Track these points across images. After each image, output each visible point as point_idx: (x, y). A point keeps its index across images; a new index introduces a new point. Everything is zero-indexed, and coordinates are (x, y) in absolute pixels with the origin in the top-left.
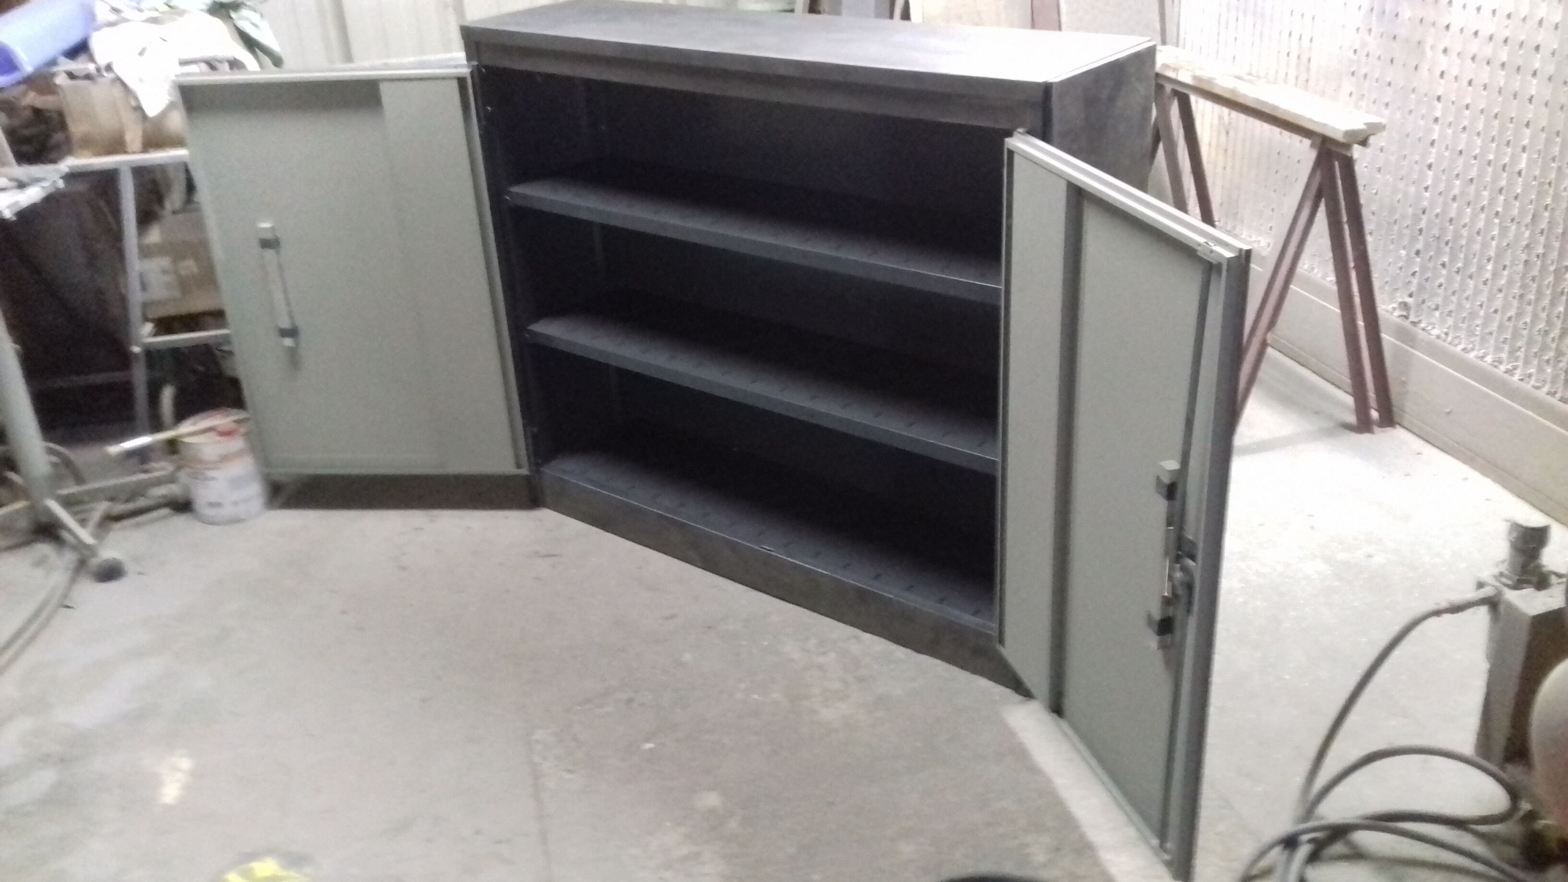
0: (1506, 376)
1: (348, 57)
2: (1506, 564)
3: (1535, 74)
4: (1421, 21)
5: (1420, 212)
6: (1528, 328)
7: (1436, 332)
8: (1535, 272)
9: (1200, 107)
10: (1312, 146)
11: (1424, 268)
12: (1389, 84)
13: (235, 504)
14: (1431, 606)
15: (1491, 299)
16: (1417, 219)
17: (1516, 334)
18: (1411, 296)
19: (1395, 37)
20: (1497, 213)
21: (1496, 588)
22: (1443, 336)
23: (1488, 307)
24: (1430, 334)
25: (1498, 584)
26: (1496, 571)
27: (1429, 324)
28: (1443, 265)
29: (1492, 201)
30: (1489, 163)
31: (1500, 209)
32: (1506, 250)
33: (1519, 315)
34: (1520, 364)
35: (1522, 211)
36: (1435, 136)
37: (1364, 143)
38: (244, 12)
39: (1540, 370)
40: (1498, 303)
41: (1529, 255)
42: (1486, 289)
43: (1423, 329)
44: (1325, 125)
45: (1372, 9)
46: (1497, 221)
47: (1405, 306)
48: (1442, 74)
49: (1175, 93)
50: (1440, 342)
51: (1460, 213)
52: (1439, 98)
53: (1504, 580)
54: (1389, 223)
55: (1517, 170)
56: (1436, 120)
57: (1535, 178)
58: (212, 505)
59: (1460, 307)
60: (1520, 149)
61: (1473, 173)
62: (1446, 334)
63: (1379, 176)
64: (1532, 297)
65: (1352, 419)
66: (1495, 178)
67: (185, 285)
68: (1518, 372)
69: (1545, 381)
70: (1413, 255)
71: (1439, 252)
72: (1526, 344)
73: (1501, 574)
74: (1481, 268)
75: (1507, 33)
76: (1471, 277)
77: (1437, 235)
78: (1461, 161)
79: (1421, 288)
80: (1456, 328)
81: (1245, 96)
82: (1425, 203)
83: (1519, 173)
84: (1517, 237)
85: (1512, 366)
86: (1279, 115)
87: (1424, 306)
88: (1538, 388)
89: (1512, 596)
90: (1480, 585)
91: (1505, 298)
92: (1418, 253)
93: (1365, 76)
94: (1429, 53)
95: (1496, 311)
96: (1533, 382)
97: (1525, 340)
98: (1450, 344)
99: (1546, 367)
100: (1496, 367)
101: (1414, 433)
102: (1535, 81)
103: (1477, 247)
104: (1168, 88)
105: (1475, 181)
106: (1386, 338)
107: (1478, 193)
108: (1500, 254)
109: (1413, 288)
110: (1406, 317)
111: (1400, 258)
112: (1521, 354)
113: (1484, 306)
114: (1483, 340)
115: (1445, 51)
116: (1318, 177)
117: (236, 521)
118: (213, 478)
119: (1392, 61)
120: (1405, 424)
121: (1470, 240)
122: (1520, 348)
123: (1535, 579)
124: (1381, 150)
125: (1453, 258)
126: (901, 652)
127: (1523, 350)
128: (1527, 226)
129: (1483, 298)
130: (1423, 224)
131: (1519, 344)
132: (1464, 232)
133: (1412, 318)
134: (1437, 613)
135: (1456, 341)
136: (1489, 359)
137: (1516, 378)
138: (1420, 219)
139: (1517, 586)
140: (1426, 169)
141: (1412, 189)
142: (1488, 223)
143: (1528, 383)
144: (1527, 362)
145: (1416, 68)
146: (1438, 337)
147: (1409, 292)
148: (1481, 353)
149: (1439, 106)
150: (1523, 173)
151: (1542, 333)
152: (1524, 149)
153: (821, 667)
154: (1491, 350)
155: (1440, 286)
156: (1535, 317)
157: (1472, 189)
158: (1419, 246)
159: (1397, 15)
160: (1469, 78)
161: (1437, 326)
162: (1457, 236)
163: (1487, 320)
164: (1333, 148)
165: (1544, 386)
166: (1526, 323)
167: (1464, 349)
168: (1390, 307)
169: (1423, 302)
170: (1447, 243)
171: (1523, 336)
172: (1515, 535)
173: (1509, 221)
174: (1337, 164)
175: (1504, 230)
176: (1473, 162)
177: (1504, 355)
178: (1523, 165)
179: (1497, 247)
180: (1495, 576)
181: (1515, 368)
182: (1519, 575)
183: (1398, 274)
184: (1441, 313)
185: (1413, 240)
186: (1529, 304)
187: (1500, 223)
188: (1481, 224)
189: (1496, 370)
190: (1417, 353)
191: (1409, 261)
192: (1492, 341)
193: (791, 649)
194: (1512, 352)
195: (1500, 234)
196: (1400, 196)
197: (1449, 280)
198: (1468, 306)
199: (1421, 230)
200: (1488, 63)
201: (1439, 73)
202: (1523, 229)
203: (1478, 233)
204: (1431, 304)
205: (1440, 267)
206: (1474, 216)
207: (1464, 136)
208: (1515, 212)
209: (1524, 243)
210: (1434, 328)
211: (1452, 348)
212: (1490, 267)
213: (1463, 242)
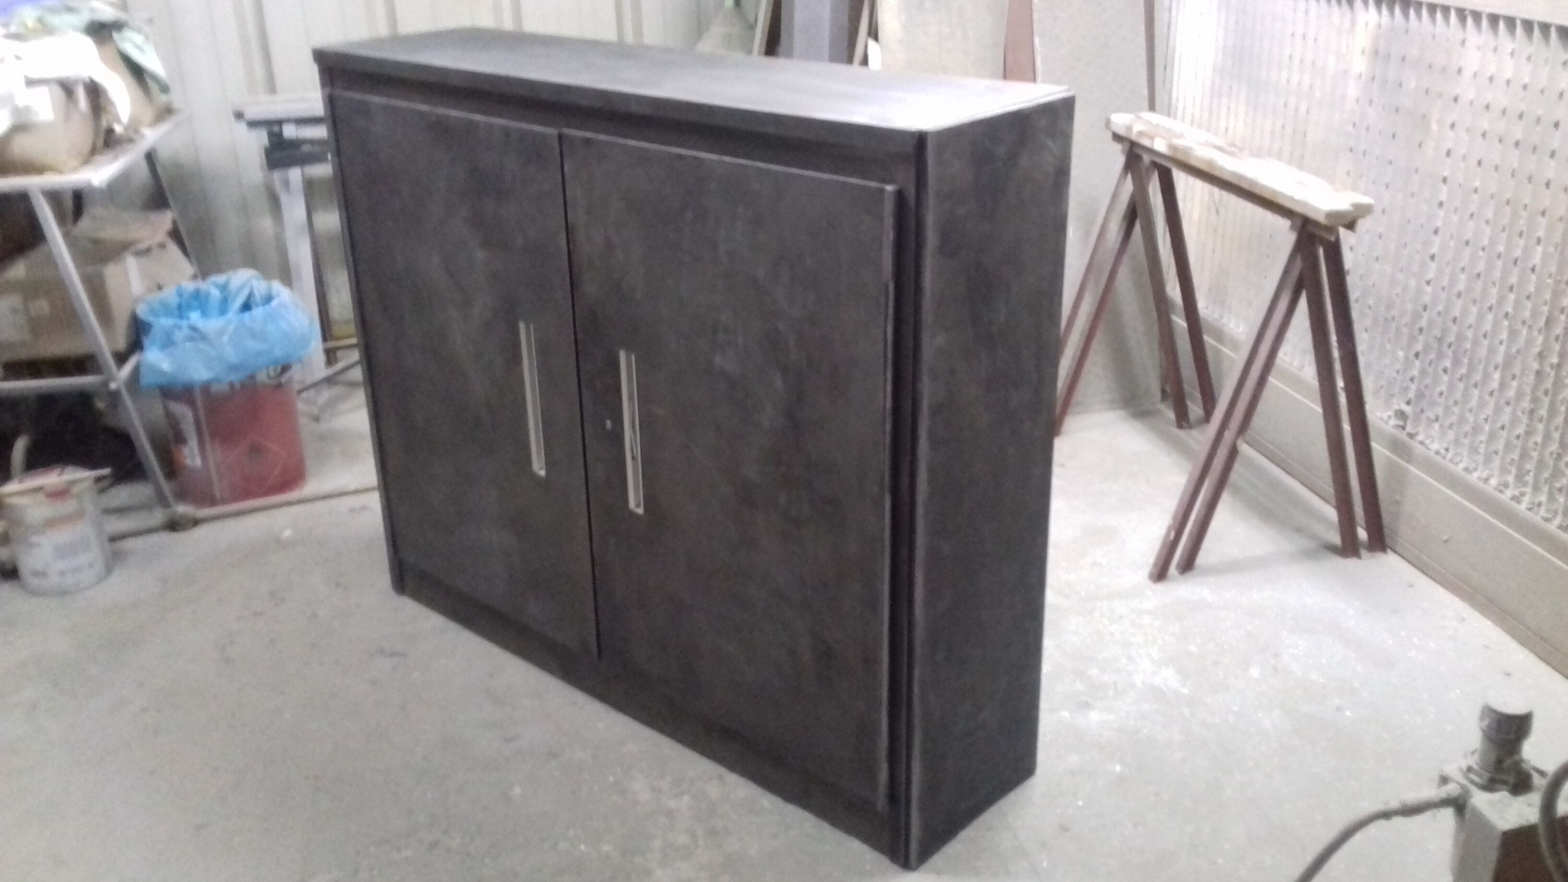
0: (1513, 504)
1: (272, 88)
2: (1476, 757)
3: (1553, 154)
4: (1427, 91)
5: (1420, 309)
6: (1538, 448)
7: (1435, 446)
8: (1548, 384)
9: (1182, 181)
10: (1292, 227)
11: (1423, 373)
12: (1390, 163)
13: (62, 574)
14: (1377, 807)
15: (1498, 411)
16: (1416, 316)
17: (1524, 455)
18: (1408, 403)
19: (1397, 110)
20: (1507, 315)
21: (1462, 786)
22: (1443, 452)
23: (1494, 422)
24: (1428, 449)
25: (1464, 782)
26: (1464, 764)
27: (1427, 437)
28: (1445, 371)
29: (1501, 300)
30: (1499, 256)
31: (1510, 310)
32: (1515, 358)
33: (1529, 433)
34: (1528, 490)
35: (1535, 314)
36: (1439, 223)
37: (1351, 226)
38: (128, 33)
39: (1551, 498)
40: (1505, 418)
41: (1541, 364)
42: (1492, 401)
43: (1421, 443)
44: (1305, 204)
45: (1373, 78)
46: (1506, 323)
47: (1401, 415)
48: (1448, 153)
49: (1155, 164)
50: (1438, 458)
51: (1465, 311)
52: (1445, 180)
53: (1473, 776)
54: (1386, 319)
55: (1531, 266)
56: (1441, 204)
57: (1550, 276)
58: (38, 574)
59: (1462, 419)
60: (1534, 241)
61: (1481, 267)
62: (1447, 450)
63: (1377, 266)
64: (1543, 412)
65: (1336, 538)
66: (1505, 273)
67: (36, 326)
68: (1526, 499)
69: (1556, 512)
70: (1412, 357)
71: (1440, 355)
72: (1536, 467)
73: (1470, 769)
74: (1486, 376)
75: (1523, 107)
76: (1476, 385)
77: (1439, 336)
78: (1467, 252)
79: (1420, 395)
80: (1457, 442)
81: (1222, 168)
82: (1427, 299)
83: (1533, 270)
84: (1529, 342)
85: (1520, 492)
86: (1257, 191)
87: (1423, 416)
88: (1547, 520)
89: (1481, 800)
90: (1444, 780)
91: (1514, 413)
92: (1417, 355)
93: (1364, 153)
94: (1434, 126)
95: (1503, 428)
96: (1542, 512)
97: (1534, 462)
98: (1451, 461)
99: (1558, 497)
100: (1501, 492)
101: (1410, 562)
102: (1553, 163)
103: (1483, 352)
104: (1146, 158)
105: (1482, 276)
106: (1379, 449)
107: (1485, 290)
108: (1508, 362)
109: (1411, 395)
110: (1403, 428)
111: (1397, 359)
112: (1530, 478)
113: (1489, 421)
114: (1488, 460)
115: (1453, 126)
116: (1298, 264)
117: (63, 593)
118: (38, 545)
119: (1394, 136)
120: (1399, 550)
121: (1476, 343)
122: (1529, 471)
123: (1511, 779)
124: (1380, 237)
125: (1456, 362)
126: (767, 801)
127: (1531, 474)
128: (1540, 331)
129: (1489, 411)
130: (1423, 323)
131: (1528, 466)
132: (1470, 334)
133: (1409, 429)
134: (1386, 815)
135: (1458, 459)
136: (1493, 482)
137: (1523, 507)
138: (1421, 317)
139: (1490, 786)
140: (1428, 260)
141: (1413, 282)
142: (1496, 324)
143: (1537, 514)
144: (1536, 488)
145: (1420, 145)
146: (1437, 453)
147: (1407, 399)
148: (1484, 475)
149: (1445, 188)
150: (1537, 269)
151: (1555, 456)
152: (1539, 241)
153: (670, 814)
154: (1496, 472)
155: (1441, 394)
156: (1547, 437)
157: (1479, 285)
158: (1419, 347)
159: (1400, 85)
160: (1478, 158)
161: (1436, 440)
162: (1460, 337)
163: (1492, 437)
164: (1318, 232)
165: (1555, 517)
166: (1536, 444)
167: (1466, 469)
168: (1385, 415)
169: (1422, 411)
170: (1449, 346)
171: (1532, 458)
172: (1487, 722)
173: (1520, 323)
174: (1321, 252)
175: (1513, 334)
176: (1481, 253)
177: (1511, 479)
178: (1537, 260)
179: (1507, 353)
180: (1461, 770)
181: (1523, 494)
182: (1491, 773)
183: (1395, 379)
184: (1441, 426)
185: (1413, 339)
186: (1540, 420)
187: (1510, 326)
188: (1487, 326)
189: (1500, 495)
190: (1412, 468)
191: (1407, 363)
192: (1497, 462)
193: (640, 788)
194: (1520, 478)
195: (1509, 338)
196: (1399, 290)
197: (1451, 387)
198: (1471, 419)
199: (1421, 330)
200: (1500, 141)
201: (1445, 151)
202: (1535, 333)
203: (1485, 336)
204: (1430, 414)
205: (1441, 373)
206: (1481, 317)
207: (1471, 224)
208: (1527, 314)
209: (1537, 350)
210: (1432, 442)
211: (1451, 467)
212: (1497, 376)
213: (1468, 345)
